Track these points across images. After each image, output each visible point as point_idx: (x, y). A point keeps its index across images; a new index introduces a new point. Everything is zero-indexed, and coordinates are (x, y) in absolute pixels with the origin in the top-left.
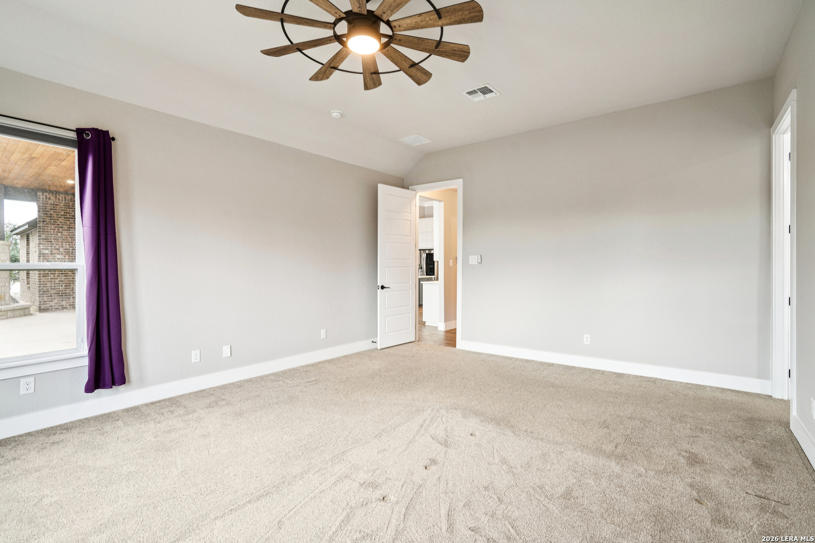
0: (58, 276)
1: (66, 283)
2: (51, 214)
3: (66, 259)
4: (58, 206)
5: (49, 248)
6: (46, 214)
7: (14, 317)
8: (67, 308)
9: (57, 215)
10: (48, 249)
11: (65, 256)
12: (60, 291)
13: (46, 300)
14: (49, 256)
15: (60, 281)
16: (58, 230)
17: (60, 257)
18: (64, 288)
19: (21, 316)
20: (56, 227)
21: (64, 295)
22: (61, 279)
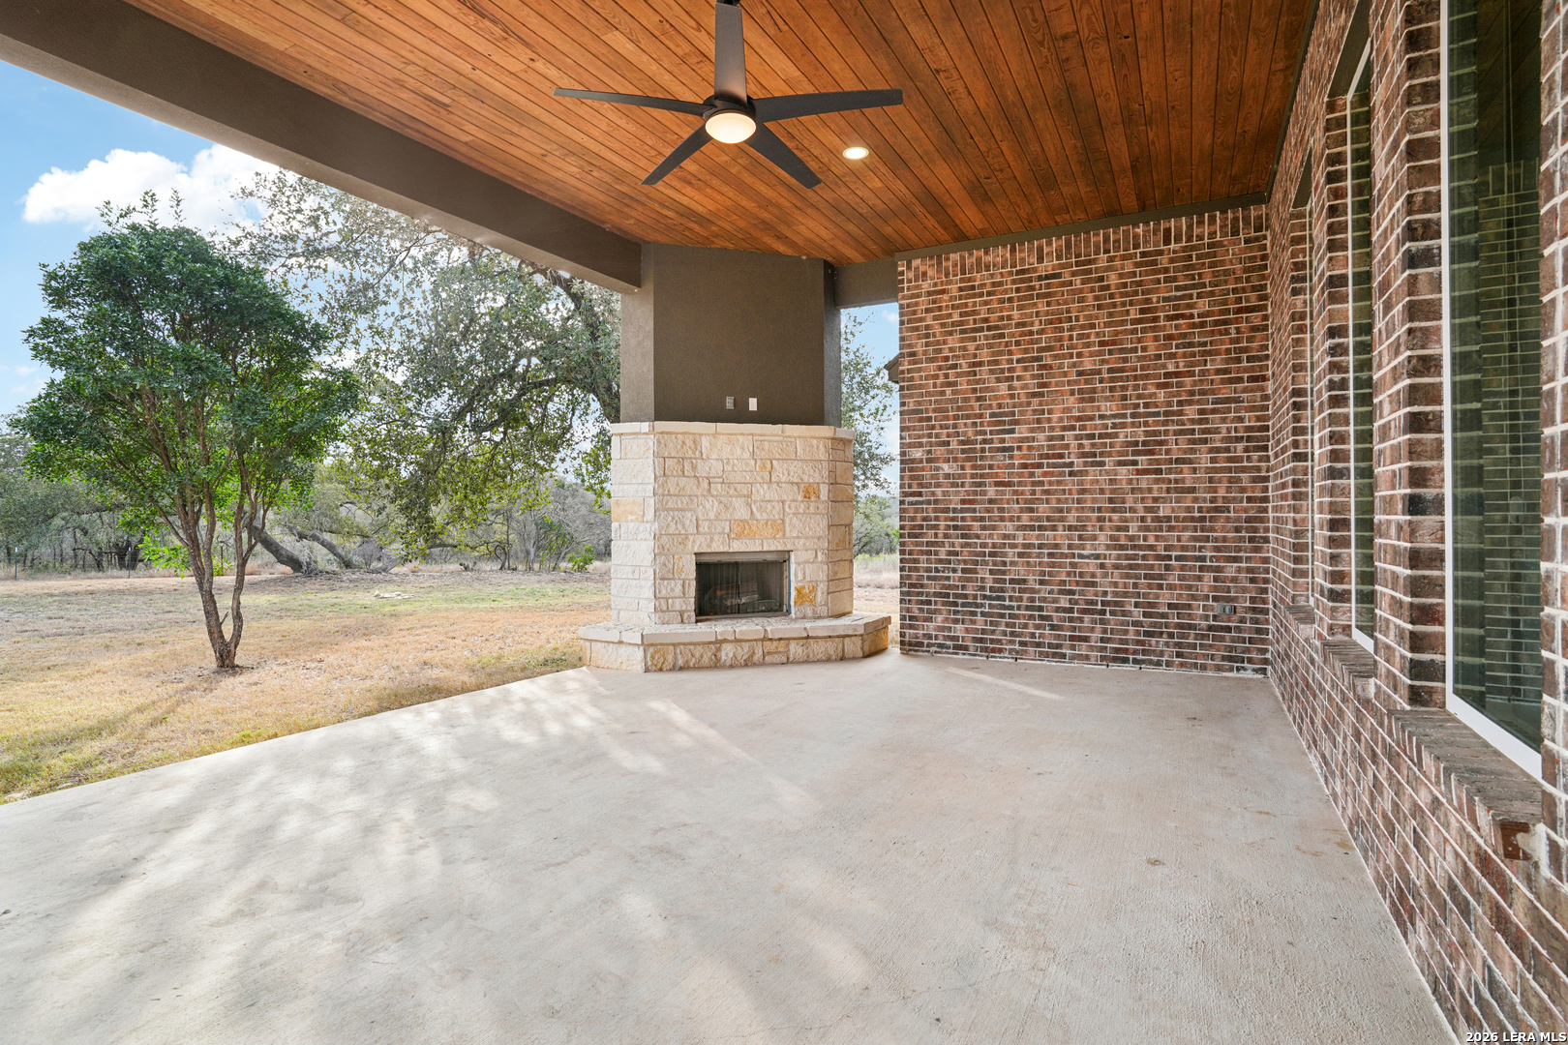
0: (946, 536)
1: (965, 562)
2: (927, 327)
3: (964, 476)
4: (945, 297)
5: (924, 440)
6: (917, 329)
7: (807, 661)
8: (966, 648)
9: (943, 325)
10: (921, 445)
11: (963, 468)
12: (949, 587)
13: (916, 613)
14: (923, 469)
15: (949, 553)
16: (946, 376)
17: (951, 472)
18: (960, 579)
19: (828, 660)
20: (940, 368)
21: (960, 601)
22: (953, 545)
